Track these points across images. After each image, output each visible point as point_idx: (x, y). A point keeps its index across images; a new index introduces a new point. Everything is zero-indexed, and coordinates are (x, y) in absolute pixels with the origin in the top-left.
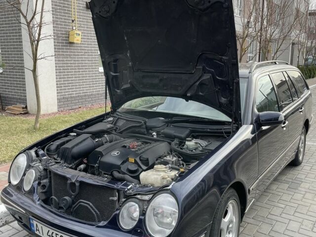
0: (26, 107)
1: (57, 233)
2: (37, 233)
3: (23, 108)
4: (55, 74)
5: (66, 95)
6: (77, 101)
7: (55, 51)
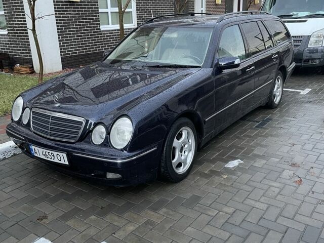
0: (33, 67)
1: (49, 151)
2: (36, 155)
3: (30, 68)
4: (57, 34)
5: (69, 54)
6: (80, 60)
7: (55, 11)
